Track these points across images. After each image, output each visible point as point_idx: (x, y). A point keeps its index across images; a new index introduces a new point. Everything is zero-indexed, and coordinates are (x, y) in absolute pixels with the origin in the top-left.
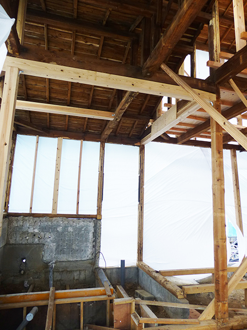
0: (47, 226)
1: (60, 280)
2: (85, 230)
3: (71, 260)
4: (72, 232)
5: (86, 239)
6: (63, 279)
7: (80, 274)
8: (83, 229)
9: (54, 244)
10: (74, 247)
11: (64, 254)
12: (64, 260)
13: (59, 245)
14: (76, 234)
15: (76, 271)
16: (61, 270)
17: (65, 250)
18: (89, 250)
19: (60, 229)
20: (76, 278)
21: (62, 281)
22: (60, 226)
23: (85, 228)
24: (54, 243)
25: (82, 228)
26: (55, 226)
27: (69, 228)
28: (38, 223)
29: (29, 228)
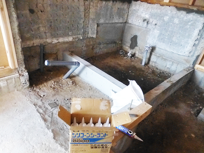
0: (156, 13)
3: (168, 50)
4: (177, 24)
6: (157, 62)
7: (172, 65)
8: (190, 24)
10: (174, 39)
11: (163, 42)
12: (162, 48)
13: (161, 34)
14: (180, 27)
15: (170, 61)
16: (158, 55)
17: (165, 39)
18: (188, 47)
19: (166, 18)
20: (168, 66)
22: (167, 15)
23: (192, 22)
24: (158, 30)
26: (162, 15)
27: (176, 19)
28: (150, 9)
29: (142, 12)
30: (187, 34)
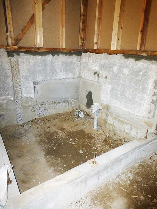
0: (104, 64)
1: (112, 125)
2: (144, 75)
3: (123, 109)
4: (128, 76)
5: (143, 88)
6: (115, 125)
7: (131, 129)
8: (141, 73)
9: (110, 86)
10: (127, 95)
11: (117, 99)
12: (117, 106)
13: (113, 88)
14: (131, 79)
15: (128, 124)
16: (113, 116)
17: (118, 95)
18: (145, 105)
19: (115, 69)
20: (126, 131)
21: (114, 127)
22: (115, 65)
23: (143, 71)
24: (109, 84)
25: (140, 71)
26: (111, 65)
27: (125, 69)
28: (98, 60)
29: (92, 65)
30: (141, 87)
